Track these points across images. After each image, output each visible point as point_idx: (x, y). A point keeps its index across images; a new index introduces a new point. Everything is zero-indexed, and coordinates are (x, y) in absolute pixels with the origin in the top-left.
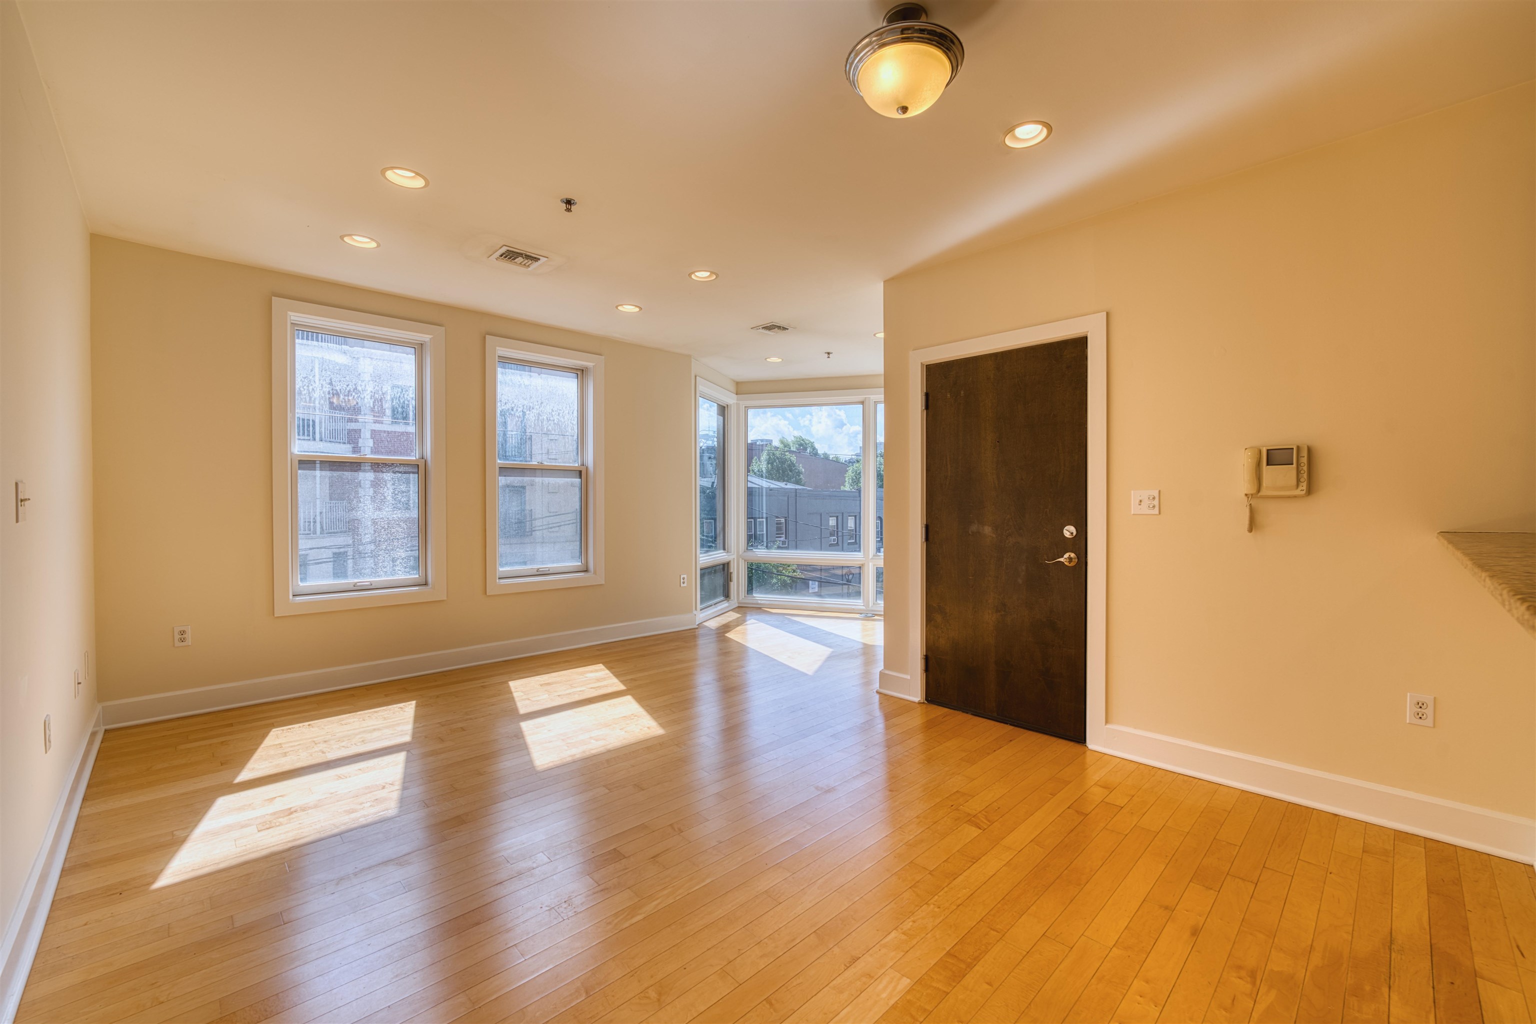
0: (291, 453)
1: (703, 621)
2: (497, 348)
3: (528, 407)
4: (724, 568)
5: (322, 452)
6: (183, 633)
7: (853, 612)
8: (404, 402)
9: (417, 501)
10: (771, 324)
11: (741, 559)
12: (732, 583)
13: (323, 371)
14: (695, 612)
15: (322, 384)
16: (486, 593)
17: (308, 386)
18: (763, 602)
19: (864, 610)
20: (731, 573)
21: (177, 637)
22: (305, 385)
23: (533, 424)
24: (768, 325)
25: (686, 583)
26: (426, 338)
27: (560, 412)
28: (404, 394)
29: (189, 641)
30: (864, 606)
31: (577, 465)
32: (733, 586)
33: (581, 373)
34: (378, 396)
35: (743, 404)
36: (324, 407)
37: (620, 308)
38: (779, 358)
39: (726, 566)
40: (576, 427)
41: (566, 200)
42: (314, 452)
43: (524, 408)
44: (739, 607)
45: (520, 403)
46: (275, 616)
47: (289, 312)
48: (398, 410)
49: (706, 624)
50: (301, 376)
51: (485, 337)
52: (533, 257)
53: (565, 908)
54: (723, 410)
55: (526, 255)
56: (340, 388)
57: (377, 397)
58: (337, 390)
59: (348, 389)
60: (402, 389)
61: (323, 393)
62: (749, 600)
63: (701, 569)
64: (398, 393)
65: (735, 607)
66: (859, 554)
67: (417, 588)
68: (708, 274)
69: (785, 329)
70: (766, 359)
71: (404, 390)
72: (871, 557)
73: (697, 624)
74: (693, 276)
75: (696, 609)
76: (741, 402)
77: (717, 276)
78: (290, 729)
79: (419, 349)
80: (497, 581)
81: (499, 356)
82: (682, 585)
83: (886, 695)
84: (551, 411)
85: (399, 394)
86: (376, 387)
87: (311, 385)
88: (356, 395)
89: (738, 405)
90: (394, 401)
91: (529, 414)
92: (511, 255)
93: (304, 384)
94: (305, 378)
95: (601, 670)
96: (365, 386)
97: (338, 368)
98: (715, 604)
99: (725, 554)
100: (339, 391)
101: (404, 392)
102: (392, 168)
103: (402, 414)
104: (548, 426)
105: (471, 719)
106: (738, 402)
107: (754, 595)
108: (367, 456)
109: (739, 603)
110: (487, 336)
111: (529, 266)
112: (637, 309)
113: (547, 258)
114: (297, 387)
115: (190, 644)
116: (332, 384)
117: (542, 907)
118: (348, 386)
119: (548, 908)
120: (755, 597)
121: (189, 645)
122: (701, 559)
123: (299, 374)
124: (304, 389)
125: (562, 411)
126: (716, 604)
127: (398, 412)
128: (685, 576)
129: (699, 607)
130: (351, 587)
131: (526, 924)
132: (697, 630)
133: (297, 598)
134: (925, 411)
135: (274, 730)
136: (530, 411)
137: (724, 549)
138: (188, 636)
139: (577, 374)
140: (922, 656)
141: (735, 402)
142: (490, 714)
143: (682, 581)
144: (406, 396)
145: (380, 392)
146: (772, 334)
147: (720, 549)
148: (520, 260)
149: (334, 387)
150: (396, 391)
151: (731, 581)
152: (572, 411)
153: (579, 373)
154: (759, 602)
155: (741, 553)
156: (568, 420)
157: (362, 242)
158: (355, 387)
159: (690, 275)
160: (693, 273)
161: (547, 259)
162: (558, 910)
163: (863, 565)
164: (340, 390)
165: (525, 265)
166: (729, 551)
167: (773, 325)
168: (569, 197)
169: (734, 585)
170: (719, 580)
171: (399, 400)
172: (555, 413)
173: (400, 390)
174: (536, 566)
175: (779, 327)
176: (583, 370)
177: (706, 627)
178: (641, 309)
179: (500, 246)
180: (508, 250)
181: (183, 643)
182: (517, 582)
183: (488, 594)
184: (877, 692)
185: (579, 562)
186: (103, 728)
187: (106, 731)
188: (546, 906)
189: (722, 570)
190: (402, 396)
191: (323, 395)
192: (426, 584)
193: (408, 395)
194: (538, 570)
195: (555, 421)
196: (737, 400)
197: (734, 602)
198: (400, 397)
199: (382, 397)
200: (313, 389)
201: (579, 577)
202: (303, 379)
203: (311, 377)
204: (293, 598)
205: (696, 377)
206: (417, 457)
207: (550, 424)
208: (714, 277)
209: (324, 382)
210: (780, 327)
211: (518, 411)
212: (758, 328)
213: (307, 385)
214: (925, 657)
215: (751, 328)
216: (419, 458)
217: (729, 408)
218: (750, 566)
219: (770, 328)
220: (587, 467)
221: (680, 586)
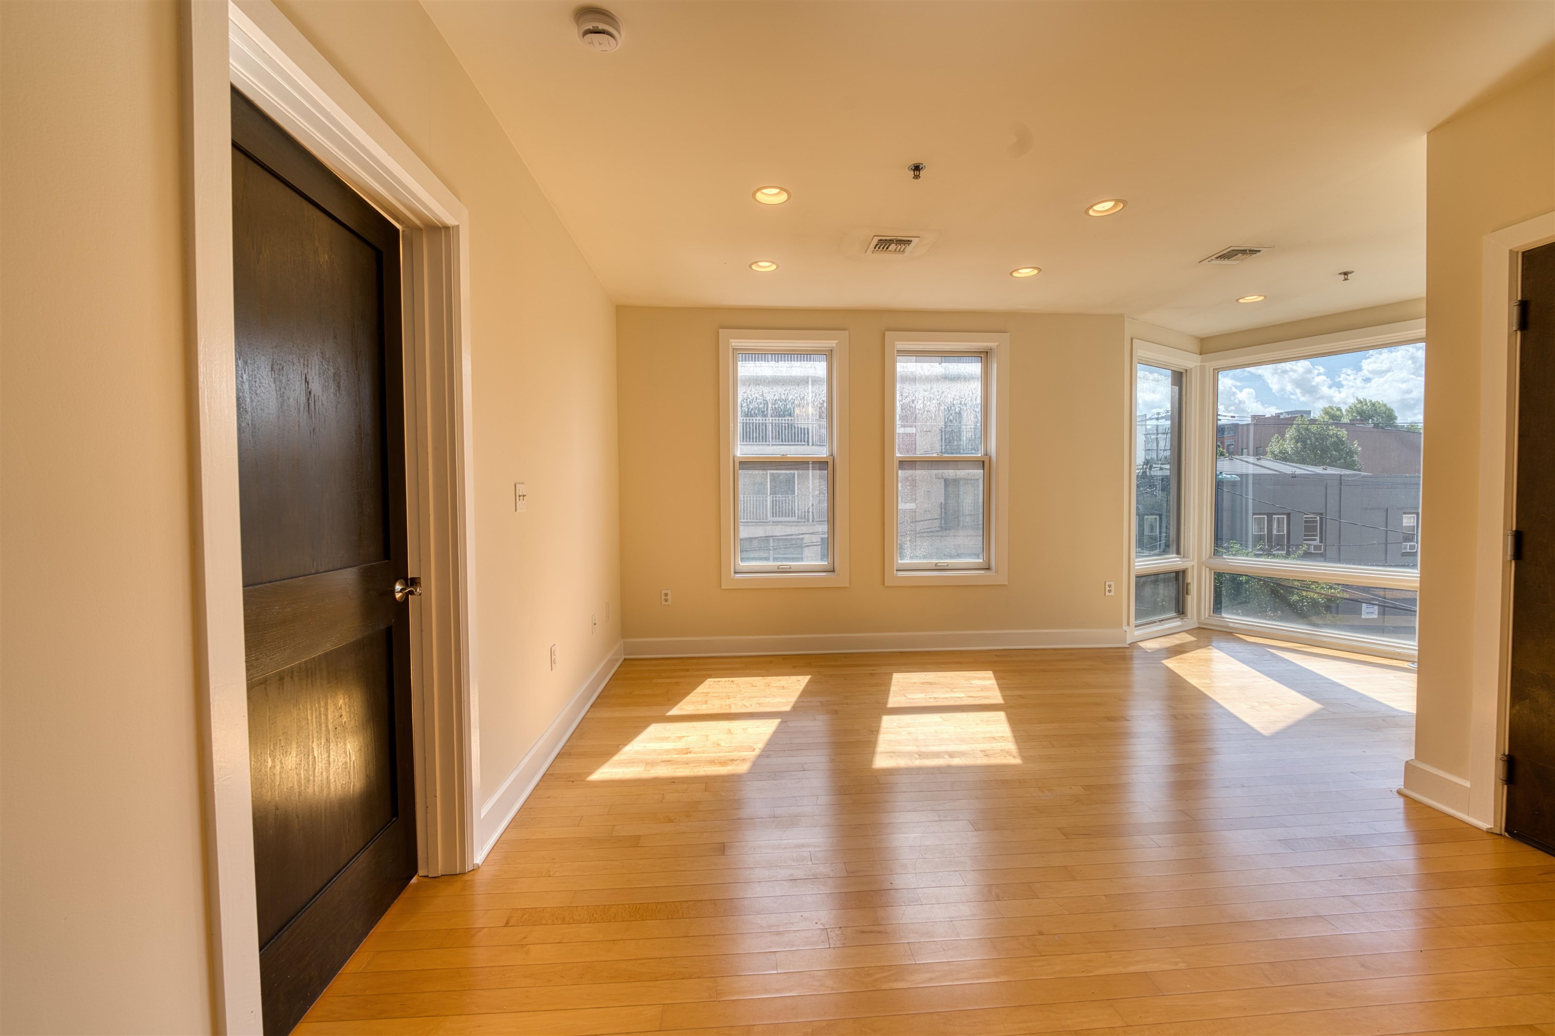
0: (733, 457)
1: (1138, 640)
2: (896, 343)
3: (929, 398)
4: (1179, 577)
5: (757, 454)
6: (666, 595)
7: (1397, 657)
9: (826, 495)
10: (1228, 250)
11: (1204, 567)
12: (1189, 597)
14: (1125, 628)
16: (884, 584)
18: (1236, 626)
20: (1188, 584)
21: (663, 598)
23: (933, 415)
24: (1225, 252)
25: (1113, 591)
26: (832, 343)
27: (962, 400)
29: (670, 602)
31: (980, 455)
32: (1191, 601)
33: (984, 355)
35: (1210, 365)
37: (1015, 274)
38: (1260, 296)
39: (1181, 574)
40: (979, 415)
41: (914, 166)
42: (751, 454)
43: (924, 400)
44: (1199, 628)
45: (920, 395)
46: (721, 589)
47: (731, 340)
49: (1142, 644)
51: (884, 335)
52: (904, 241)
53: (837, 935)
54: (1179, 378)
55: (897, 241)
59: (775, 398)
60: (816, 394)
61: (757, 404)
62: (1215, 620)
63: (1138, 577)
65: (1195, 627)
66: (1415, 571)
67: (827, 575)
68: (1112, 203)
69: (1253, 252)
70: (1237, 300)
71: (817, 394)
73: (1128, 643)
74: (1091, 212)
75: (1128, 624)
76: (1207, 364)
77: (1125, 203)
78: (719, 682)
79: (829, 355)
80: (895, 572)
81: (897, 351)
82: (1107, 594)
83: (1415, 801)
84: (952, 400)
85: (814, 398)
87: (749, 398)
88: (781, 403)
89: (1203, 369)
91: (929, 405)
92: (884, 244)
94: (744, 393)
95: (990, 679)
96: (788, 394)
98: (1160, 621)
99: (1179, 560)
101: (817, 396)
102: (759, 189)
104: (949, 416)
105: (847, 704)
106: (1203, 365)
107: (1224, 615)
108: (788, 456)
109: (1199, 623)
110: (887, 333)
111: (903, 251)
112: (1036, 272)
113: (919, 237)
114: (738, 401)
117: (817, 923)
118: (774, 396)
119: (822, 927)
120: (1224, 618)
121: (670, 605)
122: (1136, 564)
123: (739, 391)
125: (964, 399)
126: (1162, 620)
128: (1113, 584)
129: (1133, 621)
130: (775, 569)
131: (796, 934)
132: (1127, 650)
133: (737, 575)
134: (1519, 333)
135: (709, 680)
136: (930, 402)
137: (1178, 552)
138: (669, 597)
140: (1500, 756)
141: (1200, 364)
142: (865, 703)
143: (1107, 588)
145: (799, 399)
146: (1235, 263)
147: (1173, 553)
148: (893, 247)
149: (764, 399)
151: (1187, 593)
152: (975, 398)
153: (982, 356)
154: (1231, 625)
155: (1204, 559)
156: (971, 408)
157: (765, 266)
158: (779, 396)
159: (1086, 212)
160: (1091, 207)
161: (918, 239)
162: (829, 933)
165: (899, 251)
166: (1186, 556)
167: (1233, 250)
168: (916, 162)
169: (1192, 599)
170: (1165, 592)
172: (956, 401)
174: (934, 561)
175: (1244, 252)
176: (987, 352)
177: (1141, 648)
178: (1040, 270)
179: (871, 239)
180: (879, 240)
181: (666, 603)
182: (914, 575)
183: (886, 585)
184: (1399, 793)
185: (980, 560)
186: (623, 657)
187: (625, 659)
188: (822, 924)
189: (1174, 580)
192: (833, 571)
193: (820, 399)
194: (936, 564)
195: (957, 410)
196: (1201, 362)
197: (1191, 621)
199: (800, 402)
200: (750, 402)
201: (980, 575)
202: (742, 394)
204: (735, 575)
205: (1132, 339)
206: (826, 456)
207: (951, 414)
208: (1121, 206)
209: (757, 395)
210: (1246, 250)
211: (919, 403)
212: (1210, 260)
214: (1505, 758)
215: (1200, 262)
216: (829, 456)
217: (1188, 374)
218: (1219, 577)
219: (1229, 255)
220: (990, 457)
221: (1105, 595)
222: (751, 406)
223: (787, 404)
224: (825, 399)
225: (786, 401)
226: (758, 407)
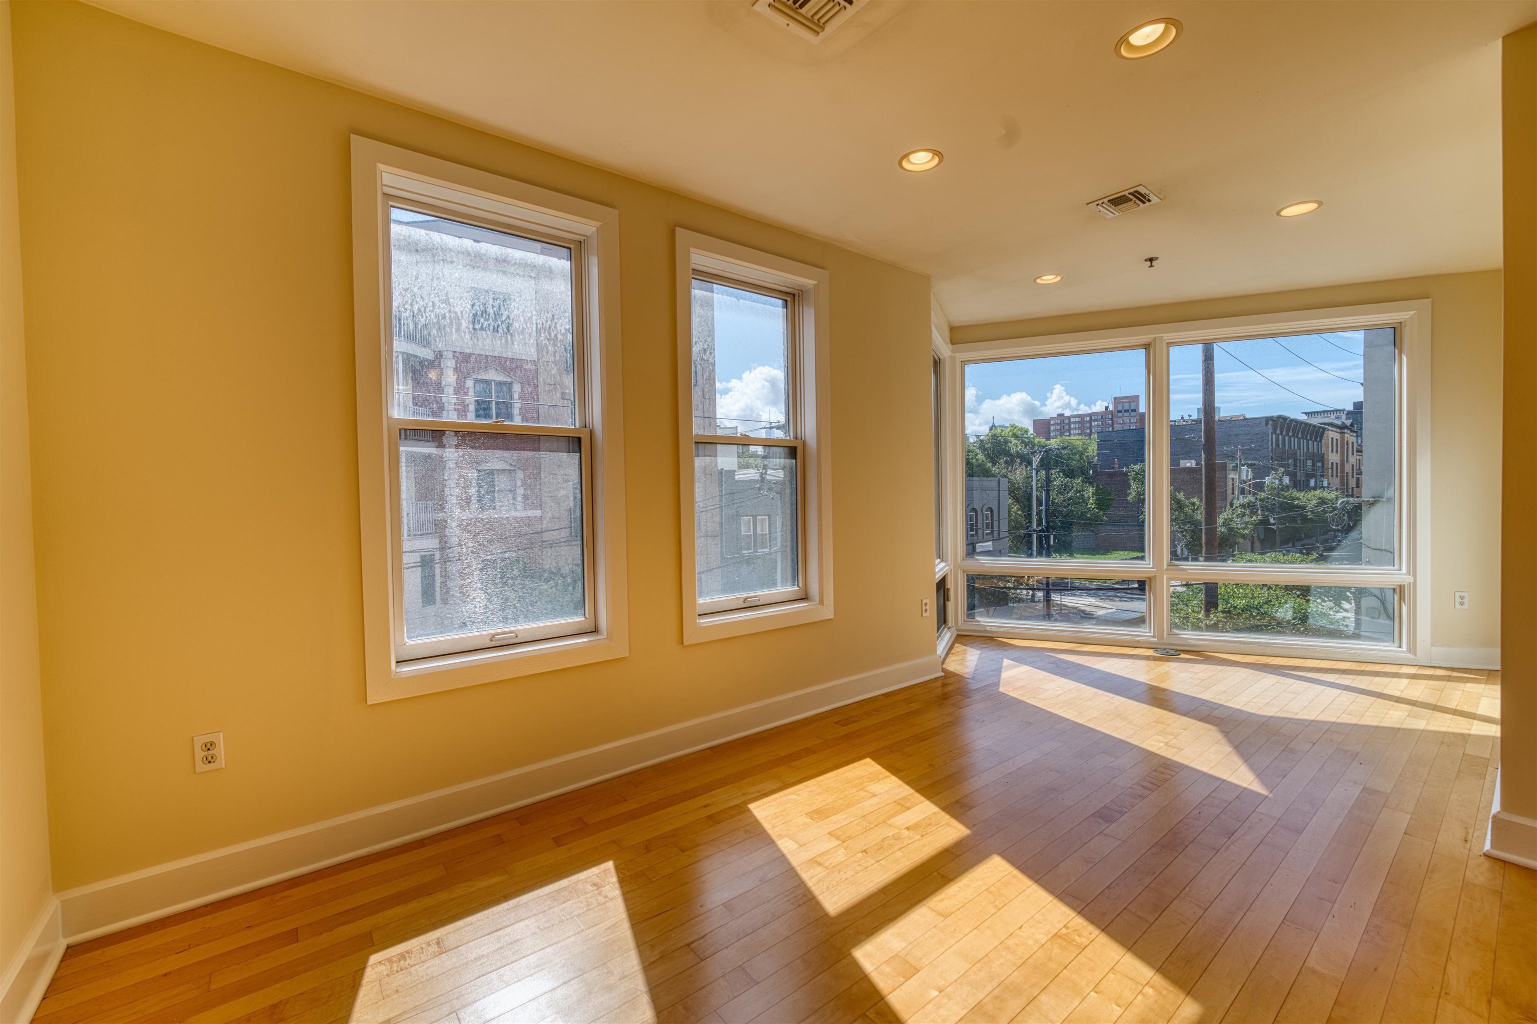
0: (389, 419)
2: (692, 250)
4: (943, 585)
6: (209, 746)
8: (556, 335)
9: (579, 496)
10: (1132, 191)
11: (959, 570)
12: (950, 603)
13: (435, 280)
14: (937, 650)
15: (433, 302)
16: (683, 644)
17: (412, 304)
18: (993, 629)
19: (1156, 643)
20: (948, 590)
21: (200, 754)
22: (407, 302)
25: (928, 611)
26: (587, 229)
28: (556, 324)
29: (221, 761)
30: (1153, 636)
31: (788, 438)
32: (951, 608)
33: (790, 295)
34: (518, 324)
35: (960, 356)
36: (438, 340)
38: (1057, 275)
39: (944, 581)
44: (958, 636)
46: (369, 703)
47: (379, 165)
48: (547, 349)
50: (401, 286)
51: (673, 233)
56: (462, 309)
57: (517, 327)
58: (456, 313)
60: (553, 315)
62: (970, 626)
64: (547, 321)
65: (955, 636)
66: (1146, 563)
67: (586, 640)
68: (1162, 29)
70: (1035, 280)
71: (555, 317)
72: (1165, 567)
76: (957, 354)
79: (577, 249)
80: (696, 620)
82: (924, 614)
85: (549, 323)
86: (516, 310)
87: (417, 302)
88: (486, 323)
89: (954, 360)
90: (542, 335)
93: (405, 300)
94: (406, 290)
96: (500, 307)
97: (457, 275)
99: (943, 565)
100: (459, 314)
101: (556, 320)
103: (555, 356)
106: (953, 355)
107: (979, 619)
108: (505, 423)
109: (958, 630)
110: (677, 229)
112: (933, 164)
114: (395, 304)
115: (224, 766)
116: (449, 302)
120: (979, 622)
121: (221, 772)
123: (397, 284)
124: (406, 309)
127: (547, 353)
128: (927, 601)
130: (487, 643)
133: (407, 669)
137: (942, 554)
138: (220, 751)
139: (786, 301)
141: (950, 354)
143: (924, 608)
144: (558, 326)
145: (522, 319)
149: (452, 309)
150: (545, 317)
151: (948, 600)
153: (789, 299)
154: (988, 629)
155: (959, 562)
158: (483, 309)
163: (1150, 578)
164: (462, 312)
166: (944, 559)
167: (1127, 195)
169: (951, 606)
171: (549, 333)
173: (550, 315)
174: (743, 595)
175: (1140, 197)
176: (794, 295)
181: (210, 764)
182: (723, 622)
183: (685, 644)
185: (794, 585)
186: (62, 938)
187: (68, 952)
190: (553, 326)
191: (435, 321)
192: (595, 631)
193: (561, 326)
194: (745, 600)
196: (952, 352)
197: (952, 629)
198: (550, 327)
199: (525, 326)
200: (419, 310)
201: (802, 609)
202: (403, 292)
203: (415, 290)
204: (397, 667)
206: (577, 426)
208: (1171, 37)
209: (437, 299)
210: (1142, 196)
212: (1100, 202)
213: (410, 302)
215: (1087, 204)
216: (581, 427)
217: (942, 364)
218: (972, 579)
219: (1117, 201)
220: (804, 442)
221: (922, 616)
222: (423, 320)
223: (498, 326)
224: (569, 326)
225: (496, 320)
226: (438, 322)
